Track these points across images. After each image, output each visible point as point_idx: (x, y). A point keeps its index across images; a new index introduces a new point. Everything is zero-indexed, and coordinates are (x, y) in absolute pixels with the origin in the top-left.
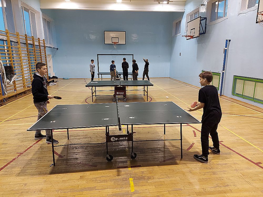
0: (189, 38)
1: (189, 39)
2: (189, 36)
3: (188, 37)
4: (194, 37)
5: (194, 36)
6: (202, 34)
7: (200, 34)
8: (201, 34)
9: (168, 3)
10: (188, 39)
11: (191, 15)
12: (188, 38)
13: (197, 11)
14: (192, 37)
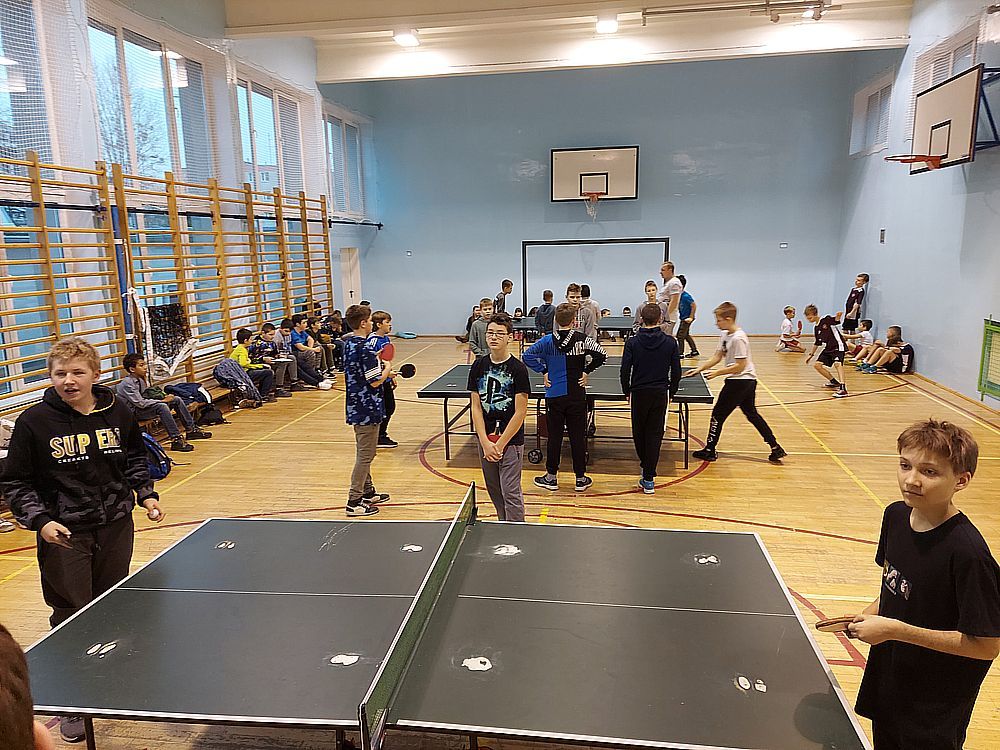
0: (923, 165)
1: (924, 170)
2: (919, 158)
3: (914, 161)
4: (944, 161)
5: (945, 157)
6: (988, 145)
7: (977, 146)
8: (978, 149)
9: (817, 17)
10: (920, 171)
11: (939, 58)
12: (916, 166)
13: (966, 41)
14: (937, 162)
